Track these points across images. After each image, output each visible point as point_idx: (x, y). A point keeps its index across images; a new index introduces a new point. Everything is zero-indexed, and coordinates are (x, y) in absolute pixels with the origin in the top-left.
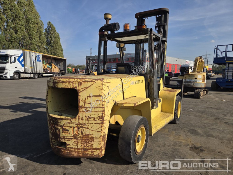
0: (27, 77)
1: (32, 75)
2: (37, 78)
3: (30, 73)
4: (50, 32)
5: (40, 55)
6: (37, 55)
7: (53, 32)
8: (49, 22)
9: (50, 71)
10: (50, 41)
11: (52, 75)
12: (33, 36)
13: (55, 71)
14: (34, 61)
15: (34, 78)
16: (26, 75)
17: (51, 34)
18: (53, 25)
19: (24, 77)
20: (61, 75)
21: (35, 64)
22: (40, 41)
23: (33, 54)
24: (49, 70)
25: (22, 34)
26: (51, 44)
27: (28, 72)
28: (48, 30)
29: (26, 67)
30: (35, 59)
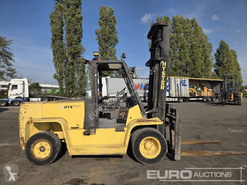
0: (172, 100)
1: (176, 100)
2: (182, 102)
3: (175, 98)
4: (222, 52)
5: (185, 79)
6: (183, 80)
7: (225, 51)
8: (222, 42)
9: (200, 95)
10: (222, 61)
11: (201, 99)
12: (196, 61)
13: (205, 95)
14: (179, 86)
15: (178, 102)
16: (171, 99)
17: (223, 53)
18: (225, 44)
19: (169, 101)
20: (215, 100)
21: (179, 88)
22: (205, 64)
23: (178, 80)
24: (197, 94)
25: (186, 61)
26: (222, 64)
27: (172, 96)
28: (220, 50)
29: (171, 92)
30: (180, 84)
